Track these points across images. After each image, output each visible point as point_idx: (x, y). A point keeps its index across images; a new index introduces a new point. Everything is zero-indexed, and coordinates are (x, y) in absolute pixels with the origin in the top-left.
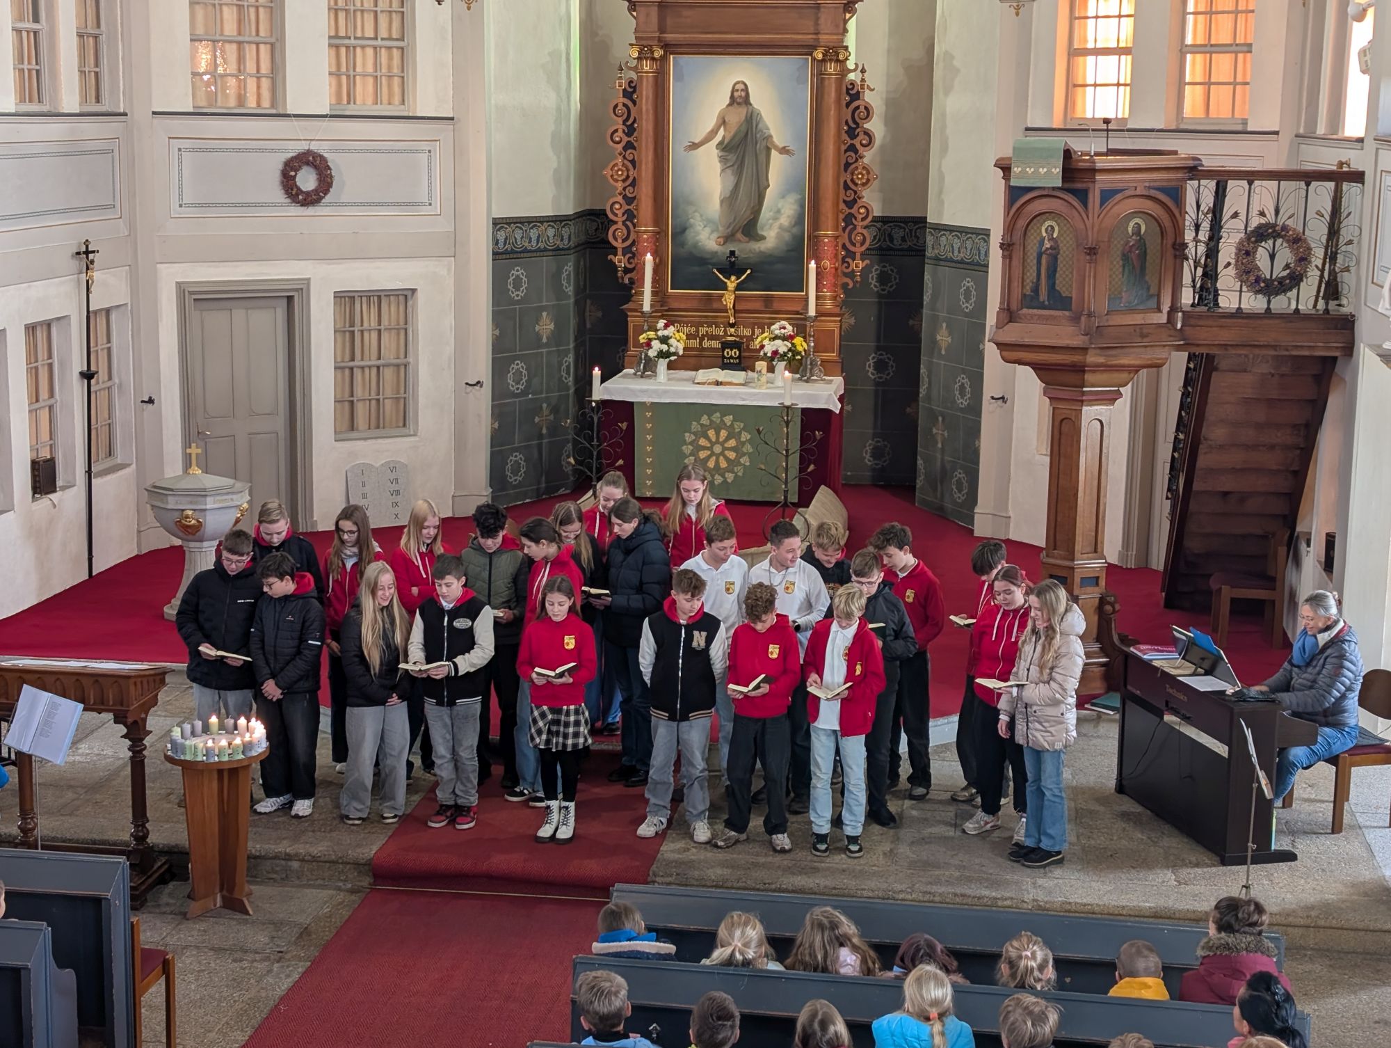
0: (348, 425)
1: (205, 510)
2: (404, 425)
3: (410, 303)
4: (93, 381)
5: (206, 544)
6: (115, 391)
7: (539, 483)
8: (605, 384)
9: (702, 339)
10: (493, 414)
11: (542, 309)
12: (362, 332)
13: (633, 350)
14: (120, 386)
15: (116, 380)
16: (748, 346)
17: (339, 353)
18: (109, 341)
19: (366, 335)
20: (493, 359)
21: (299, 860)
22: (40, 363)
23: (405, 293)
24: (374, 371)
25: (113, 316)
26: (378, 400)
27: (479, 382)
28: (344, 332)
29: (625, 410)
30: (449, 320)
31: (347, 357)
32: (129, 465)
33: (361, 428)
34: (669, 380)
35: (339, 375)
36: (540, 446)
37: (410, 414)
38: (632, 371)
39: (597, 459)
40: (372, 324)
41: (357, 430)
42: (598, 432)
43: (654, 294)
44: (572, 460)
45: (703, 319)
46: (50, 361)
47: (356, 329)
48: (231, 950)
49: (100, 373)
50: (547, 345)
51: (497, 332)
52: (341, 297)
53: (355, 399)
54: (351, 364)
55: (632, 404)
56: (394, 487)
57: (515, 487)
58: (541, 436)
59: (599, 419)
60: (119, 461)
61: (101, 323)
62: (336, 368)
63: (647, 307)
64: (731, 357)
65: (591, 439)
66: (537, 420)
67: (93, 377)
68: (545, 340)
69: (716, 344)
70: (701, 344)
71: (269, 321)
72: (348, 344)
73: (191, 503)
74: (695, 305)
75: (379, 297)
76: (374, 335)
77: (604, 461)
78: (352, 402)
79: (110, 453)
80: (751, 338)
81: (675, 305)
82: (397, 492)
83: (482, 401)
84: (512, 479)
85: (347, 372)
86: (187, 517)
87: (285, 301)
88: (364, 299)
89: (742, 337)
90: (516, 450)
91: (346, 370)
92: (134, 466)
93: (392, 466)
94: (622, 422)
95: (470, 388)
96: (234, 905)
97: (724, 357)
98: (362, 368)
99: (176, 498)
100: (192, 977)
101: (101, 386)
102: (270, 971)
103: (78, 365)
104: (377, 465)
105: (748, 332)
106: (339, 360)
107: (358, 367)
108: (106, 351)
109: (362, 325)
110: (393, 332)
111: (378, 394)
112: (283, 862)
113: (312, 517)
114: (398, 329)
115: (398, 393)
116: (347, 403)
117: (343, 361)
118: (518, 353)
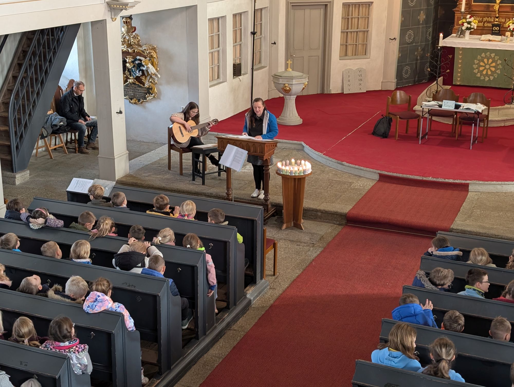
0: (344, 54)
1: (292, 84)
2: (365, 54)
3: (371, 7)
4: (255, 36)
5: (292, 97)
6: (263, 39)
7: (415, 78)
8: (445, 40)
9: (484, 23)
10: (399, 51)
11: (420, 10)
12: (352, 18)
13: (456, 27)
14: (264, 37)
15: (263, 35)
16: (503, 26)
17: (343, 27)
18: (261, 21)
20: (401, 29)
21: (321, 212)
22: (237, 28)
23: (369, 3)
24: (355, 33)
25: (263, 12)
26: (356, 45)
27: (395, 38)
28: (345, 18)
29: (451, 50)
30: (385, 14)
31: (346, 28)
32: (266, 67)
33: (349, 55)
34: (470, 39)
35: (343, 35)
36: (416, 63)
37: (368, 50)
38: (455, 35)
39: (439, 70)
40: (356, 15)
41: (348, 56)
42: (440, 59)
43: (466, 4)
44: (429, 69)
45: (485, 15)
46: (241, 28)
47: (350, 17)
48: (297, 241)
49: (258, 32)
50: (422, 24)
51: (403, 19)
52: (345, 5)
53: (348, 44)
54: (347, 30)
55: (454, 48)
56: (360, 78)
57: (405, 79)
58: (417, 60)
59: (441, 53)
60: (263, 65)
61: (258, 14)
62: (341, 32)
63: (463, 10)
64: (496, 30)
65: (437, 62)
66: (416, 53)
67: (255, 34)
68: (421, 22)
69: (490, 25)
70: (484, 25)
71: (318, 14)
72: (346, 23)
73: (288, 81)
74: (482, 9)
75: (359, 5)
76: (356, 20)
77: (442, 70)
78: (347, 45)
79: (260, 62)
80: (505, 23)
81: (474, 9)
82: (361, 80)
83: (395, 46)
84: (405, 76)
85: (345, 34)
86: (286, 87)
87: (324, 6)
88: (353, 6)
89: (501, 22)
90: (407, 65)
91: (345, 33)
92: (268, 67)
93: (360, 69)
94: (450, 55)
95: (391, 41)
96: (297, 226)
97: (493, 30)
98: (351, 32)
99: (282, 79)
100: (282, 250)
101: (258, 37)
102: (309, 250)
103: (250, 29)
104: (354, 69)
105: (503, 20)
107: (350, 32)
108: (260, 25)
109: (352, 16)
110: (364, 19)
111: (357, 43)
112: (315, 212)
113: (330, 88)
114: (365, 17)
115: (364, 42)
116: (345, 46)
117: (344, 30)
118: (411, 27)
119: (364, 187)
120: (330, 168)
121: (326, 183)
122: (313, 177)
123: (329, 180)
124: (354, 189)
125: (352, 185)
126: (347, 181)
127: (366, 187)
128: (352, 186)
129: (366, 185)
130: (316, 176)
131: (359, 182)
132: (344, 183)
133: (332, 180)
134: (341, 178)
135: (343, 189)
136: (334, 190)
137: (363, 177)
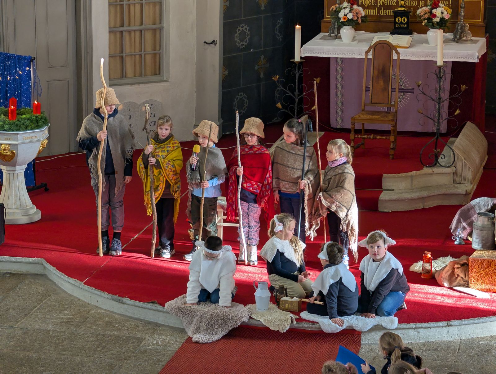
0: (119, 74)
1: (16, 144)
2: (160, 73)
5: (18, 167)
8: (306, 45)
9: (379, 9)
10: (224, 64)
12: (129, 5)
13: (327, 17)
16: (414, 14)
17: (112, 21)
19: (132, 8)
20: (224, 23)
24: (138, 33)
26: (140, 55)
27: (213, 42)
28: (116, 5)
31: (118, 25)
33: (129, 76)
34: (354, 40)
35: (112, 37)
36: (258, 87)
37: (164, 65)
38: (327, 34)
41: (126, 77)
42: (299, 83)
44: (279, 105)
47: (125, 3)
50: (265, 11)
51: (227, 4)
53: (124, 55)
54: (121, 29)
57: (240, 118)
58: (259, 80)
59: (300, 75)
62: (110, 32)
64: (401, 23)
66: (256, 67)
68: (263, 8)
69: (390, 13)
70: (378, 12)
72: (118, 15)
73: (7, 139)
76: (138, 7)
77: (304, 106)
78: (122, 57)
80: (417, 8)
83: (215, 55)
85: (118, 35)
86: (5, 150)
89: (409, 7)
90: (241, 90)
91: (117, 33)
93: (150, 103)
95: (207, 46)
97: (395, 23)
98: (130, 32)
104: (140, 103)
105: (415, 4)
106: (112, 25)
107: (126, 31)
109: (129, 1)
111: (141, 52)
114: (154, 2)
115: (155, 50)
116: (118, 58)
117: (115, 27)
118: (243, 18)
119: (165, 345)
120: (99, 311)
121: (92, 341)
122: (65, 332)
123: (98, 335)
124: (145, 352)
125: (141, 343)
126: (131, 335)
127: (169, 346)
128: (141, 345)
129: (169, 342)
130: (72, 328)
131: (156, 336)
132: (127, 341)
133: (104, 335)
134: (120, 329)
135: (124, 353)
136: (106, 357)
137: (162, 325)
